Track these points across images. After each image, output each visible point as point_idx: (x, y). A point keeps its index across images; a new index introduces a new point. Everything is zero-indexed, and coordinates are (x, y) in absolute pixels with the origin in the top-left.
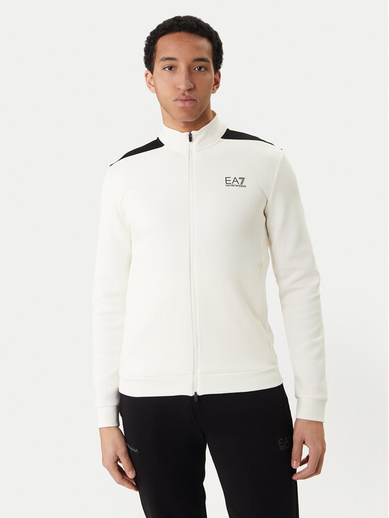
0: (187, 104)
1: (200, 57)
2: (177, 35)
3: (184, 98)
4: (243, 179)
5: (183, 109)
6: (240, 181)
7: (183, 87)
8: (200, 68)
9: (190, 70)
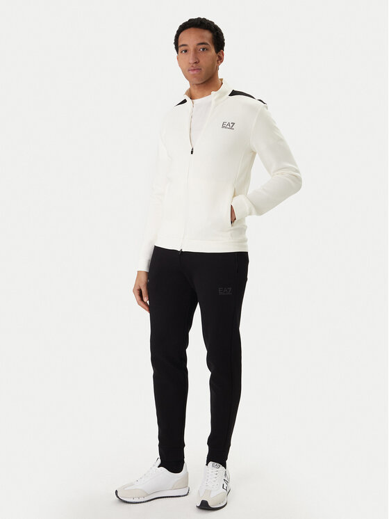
0: (195, 72)
1: (202, 42)
2: (189, 29)
3: (192, 68)
4: (234, 124)
5: (194, 76)
6: (231, 125)
7: (191, 61)
8: (203, 49)
9: (196, 51)
